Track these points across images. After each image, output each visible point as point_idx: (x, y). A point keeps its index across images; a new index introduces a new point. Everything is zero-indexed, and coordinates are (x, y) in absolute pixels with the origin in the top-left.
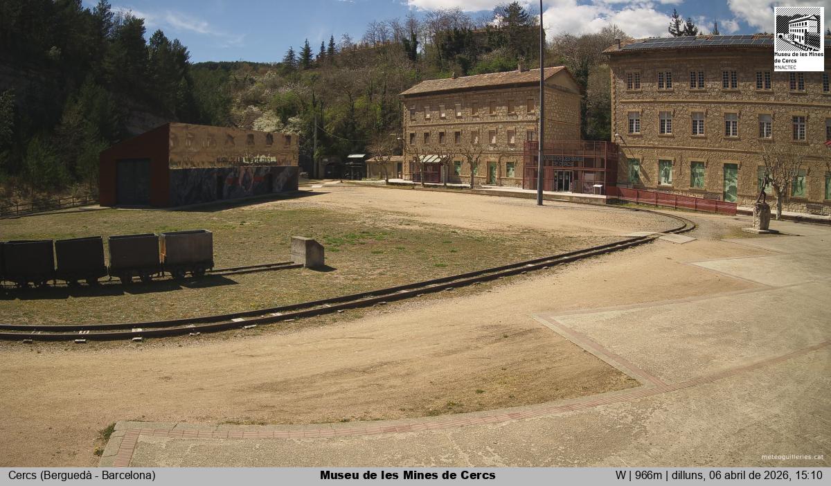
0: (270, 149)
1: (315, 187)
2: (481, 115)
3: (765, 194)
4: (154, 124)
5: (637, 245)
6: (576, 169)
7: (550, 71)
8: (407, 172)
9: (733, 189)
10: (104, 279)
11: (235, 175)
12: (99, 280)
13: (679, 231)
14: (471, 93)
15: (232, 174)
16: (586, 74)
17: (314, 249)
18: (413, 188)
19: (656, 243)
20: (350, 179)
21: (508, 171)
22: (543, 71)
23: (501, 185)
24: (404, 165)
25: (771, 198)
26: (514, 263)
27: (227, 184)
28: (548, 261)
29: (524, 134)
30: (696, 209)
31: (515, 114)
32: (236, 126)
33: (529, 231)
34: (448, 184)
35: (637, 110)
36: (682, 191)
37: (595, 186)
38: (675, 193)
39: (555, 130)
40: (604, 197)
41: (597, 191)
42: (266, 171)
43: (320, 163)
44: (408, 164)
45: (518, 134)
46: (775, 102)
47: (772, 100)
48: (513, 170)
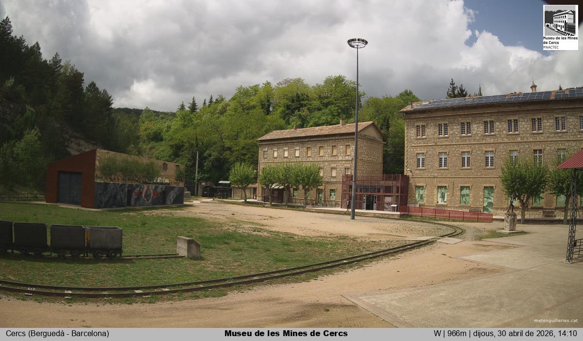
0: (164, 173)
1: (195, 202)
2: (313, 156)
3: (513, 206)
4: (85, 148)
5: (421, 246)
6: (379, 194)
7: (362, 125)
8: (260, 195)
9: (490, 204)
10: (46, 254)
11: (140, 190)
12: (43, 254)
13: (451, 235)
14: (307, 140)
15: (138, 189)
16: (388, 128)
17: (193, 246)
18: (264, 207)
19: (435, 245)
20: (220, 198)
21: (331, 195)
22: (357, 125)
23: (326, 206)
24: (257, 190)
25: (517, 208)
26: (333, 260)
27: (134, 197)
28: (358, 259)
29: (343, 170)
30: (464, 219)
31: (337, 156)
32: (142, 155)
33: (344, 238)
34: (288, 204)
35: (423, 152)
36: (454, 207)
37: (392, 206)
38: (449, 209)
39: (365, 166)
40: (399, 213)
41: (394, 209)
42: (162, 189)
43: (199, 186)
44: (260, 189)
45: (338, 169)
46: (521, 141)
47: (519, 139)
48: (335, 195)
